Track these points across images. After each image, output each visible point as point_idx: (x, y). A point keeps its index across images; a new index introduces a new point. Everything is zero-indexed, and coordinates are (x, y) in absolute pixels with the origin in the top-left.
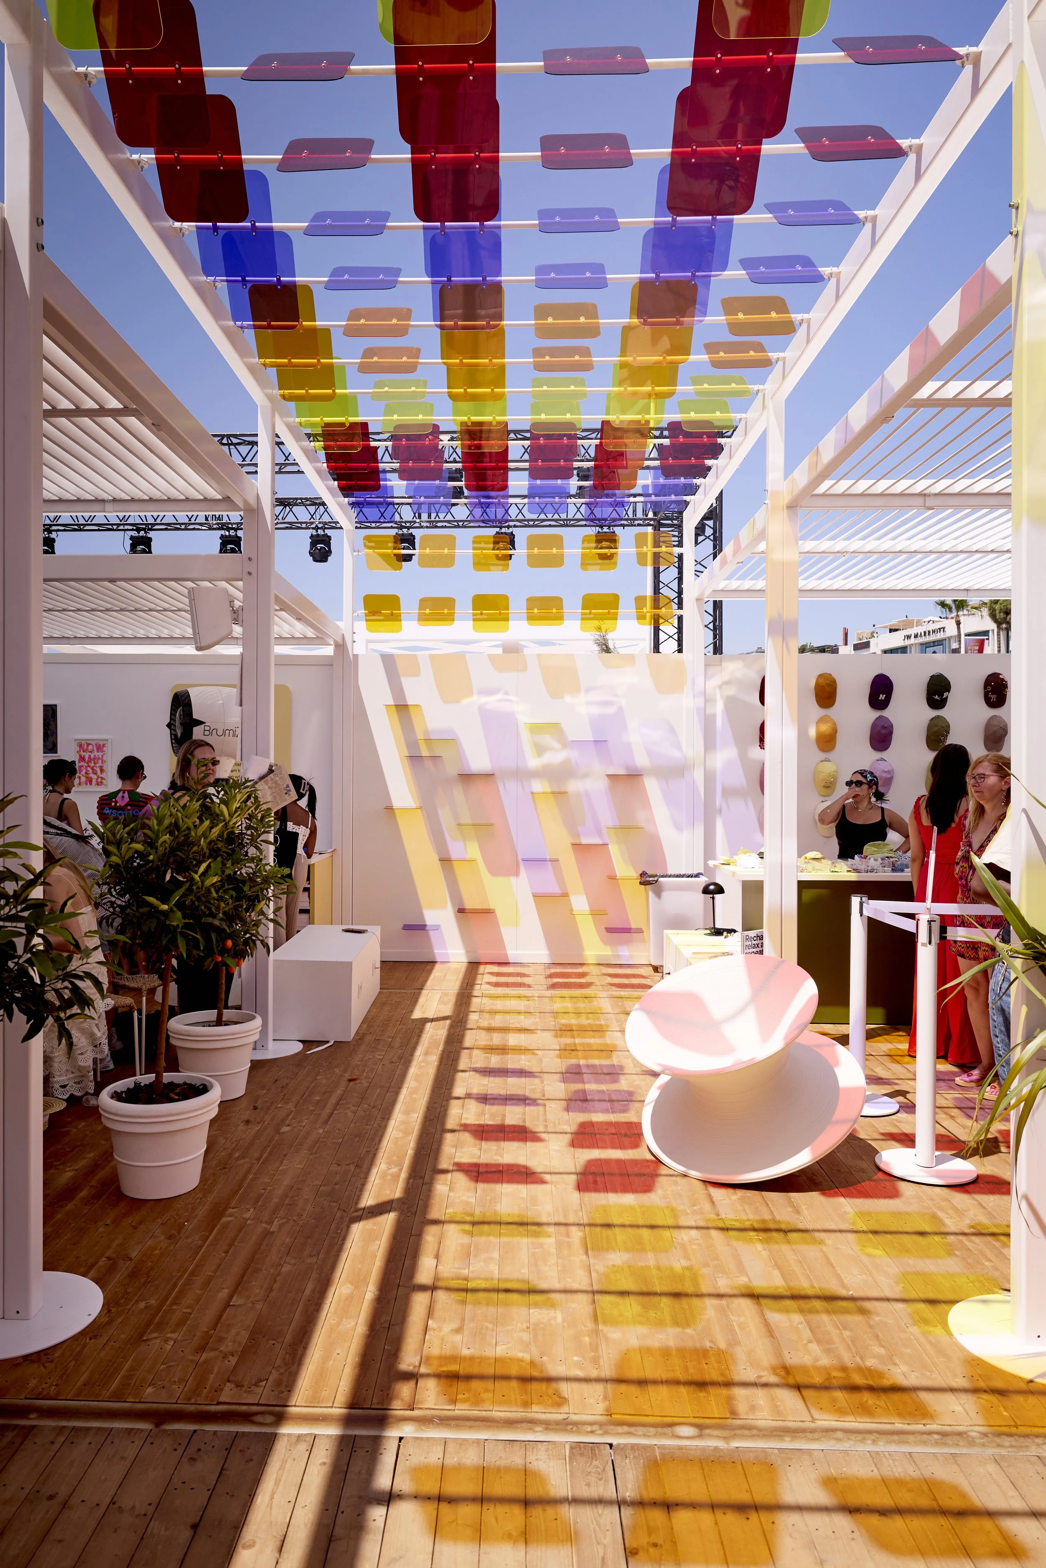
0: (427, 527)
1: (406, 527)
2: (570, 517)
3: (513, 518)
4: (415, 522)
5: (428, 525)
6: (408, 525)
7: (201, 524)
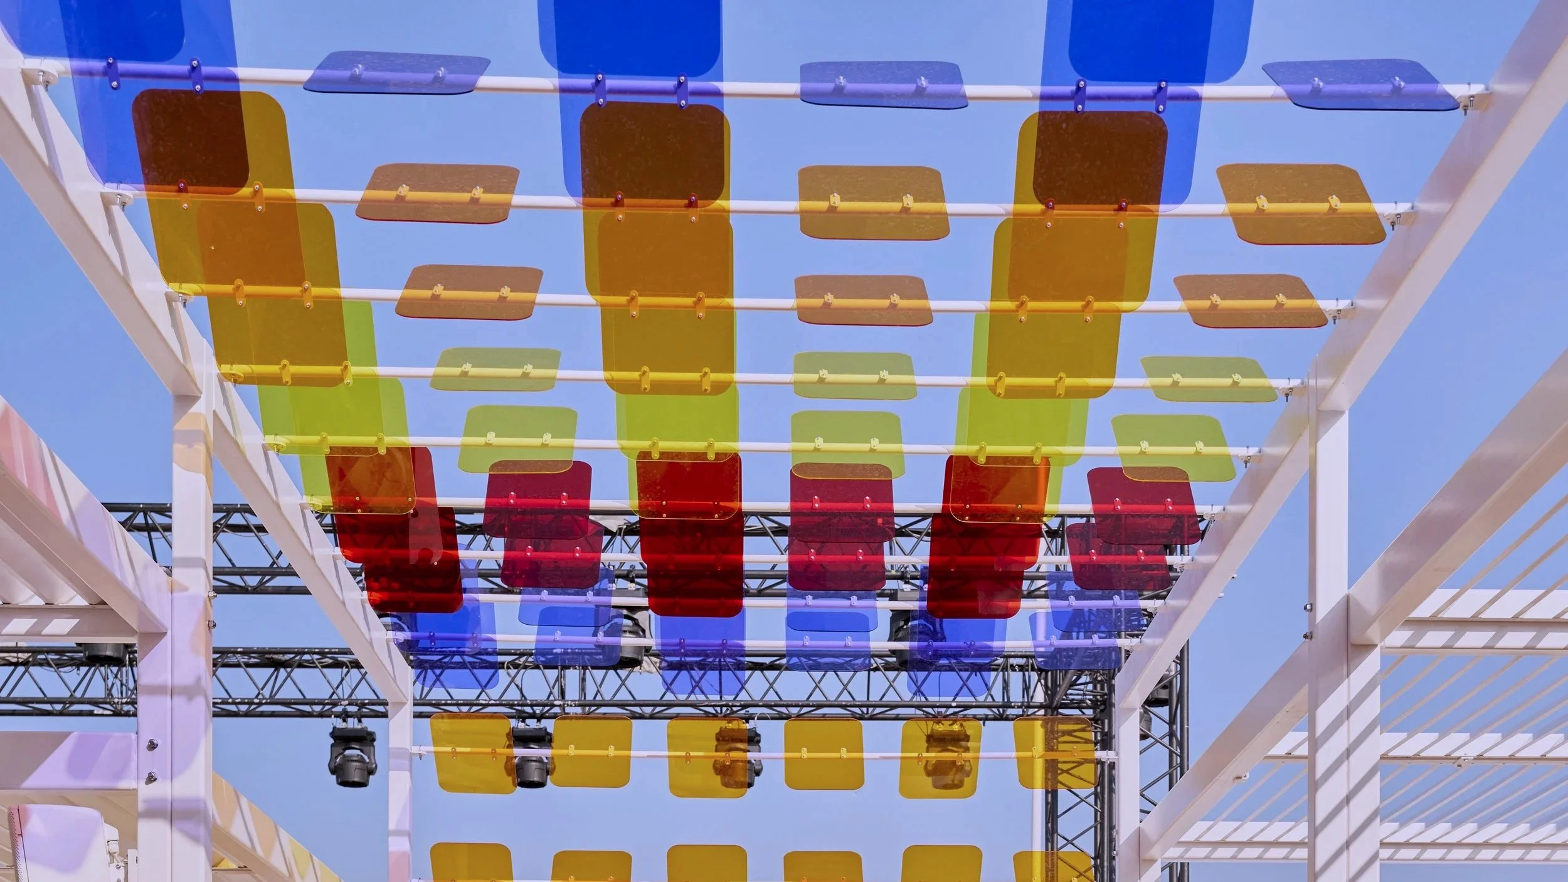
0: (577, 717)
1: (533, 716)
2: (875, 697)
3: (757, 697)
4: (553, 706)
5: (579, 710)
6: (538, 710)
7: (95, 703)
